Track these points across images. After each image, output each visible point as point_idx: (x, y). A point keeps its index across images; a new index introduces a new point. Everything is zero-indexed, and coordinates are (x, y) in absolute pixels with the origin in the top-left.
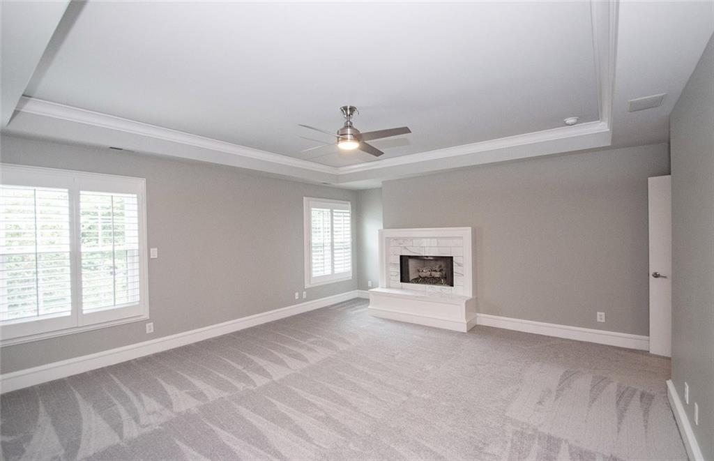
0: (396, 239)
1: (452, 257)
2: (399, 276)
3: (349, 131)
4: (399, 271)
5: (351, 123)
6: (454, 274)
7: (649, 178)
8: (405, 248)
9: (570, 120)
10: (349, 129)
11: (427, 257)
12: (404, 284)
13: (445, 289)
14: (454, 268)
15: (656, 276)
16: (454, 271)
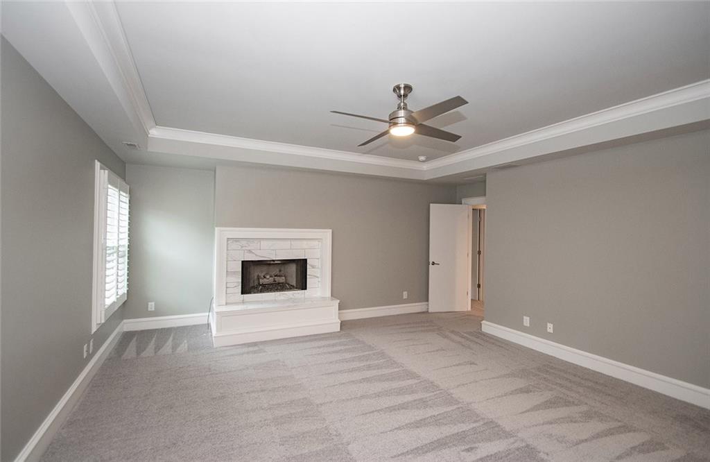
0: (237, 240)
1: (306, 260)
2: (240, 287)
3: (402, 113)
4: (240, 281)
5: (405, 104)
6: (308, 277)
7: (431, 205)
8: (250, 251)
9: (422, 158)
10: (403, 111)
11: (274, 261)
12: (246, 296)
13: (298, 294)
14: (308, 270)
15: (433, 264)
16: (308, 273)
